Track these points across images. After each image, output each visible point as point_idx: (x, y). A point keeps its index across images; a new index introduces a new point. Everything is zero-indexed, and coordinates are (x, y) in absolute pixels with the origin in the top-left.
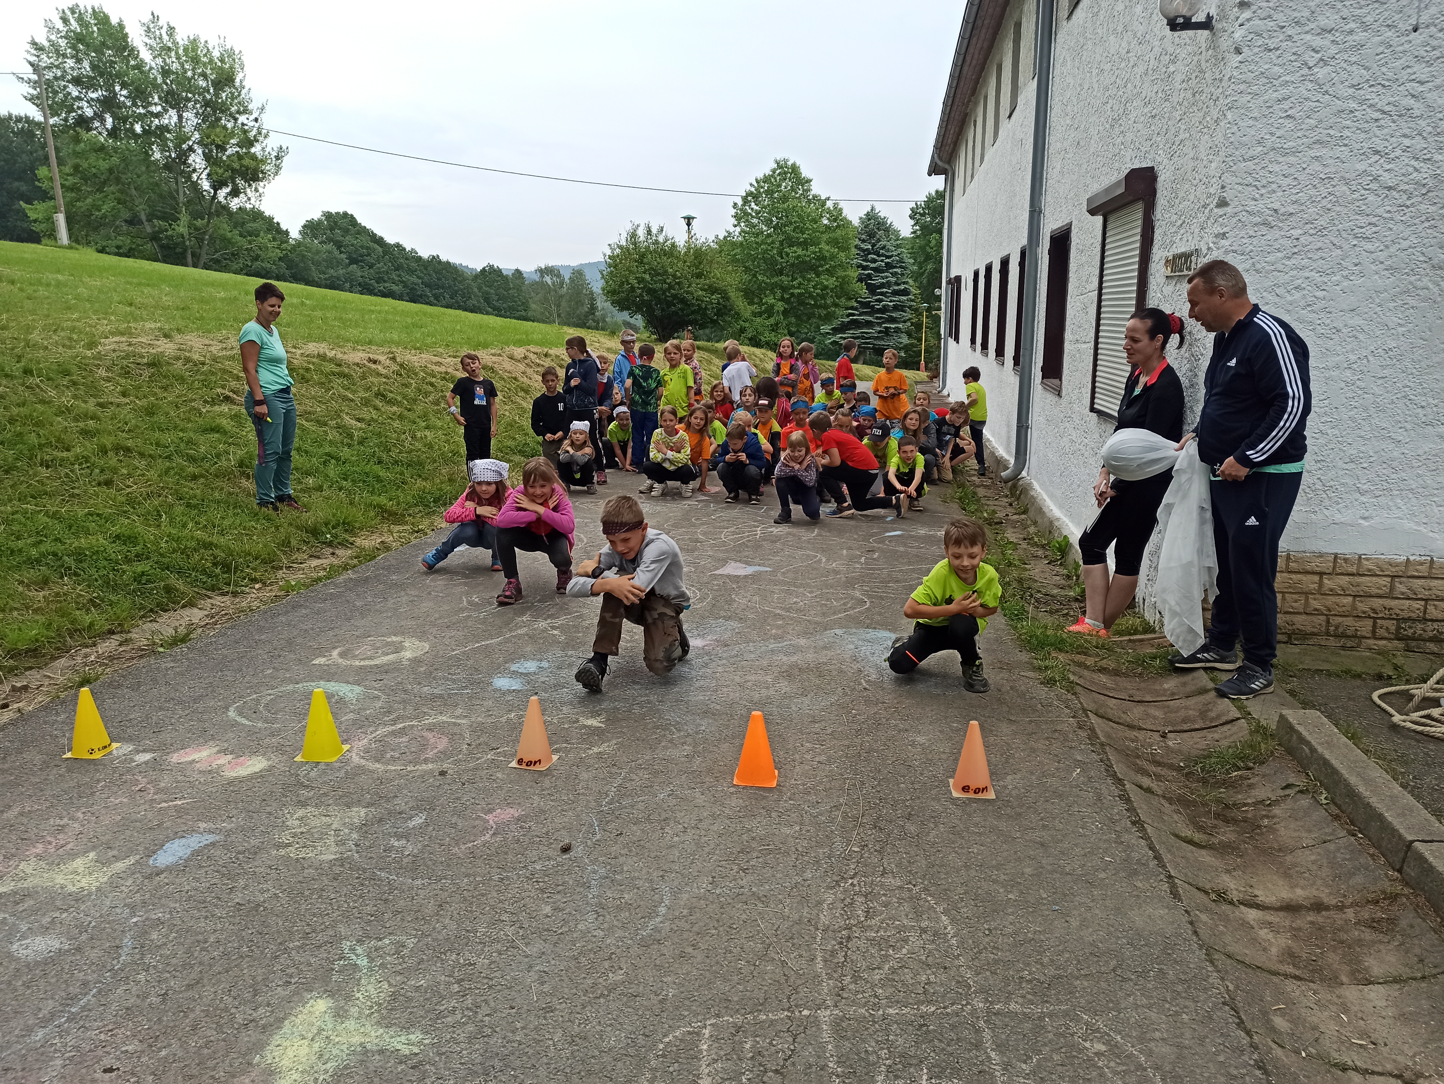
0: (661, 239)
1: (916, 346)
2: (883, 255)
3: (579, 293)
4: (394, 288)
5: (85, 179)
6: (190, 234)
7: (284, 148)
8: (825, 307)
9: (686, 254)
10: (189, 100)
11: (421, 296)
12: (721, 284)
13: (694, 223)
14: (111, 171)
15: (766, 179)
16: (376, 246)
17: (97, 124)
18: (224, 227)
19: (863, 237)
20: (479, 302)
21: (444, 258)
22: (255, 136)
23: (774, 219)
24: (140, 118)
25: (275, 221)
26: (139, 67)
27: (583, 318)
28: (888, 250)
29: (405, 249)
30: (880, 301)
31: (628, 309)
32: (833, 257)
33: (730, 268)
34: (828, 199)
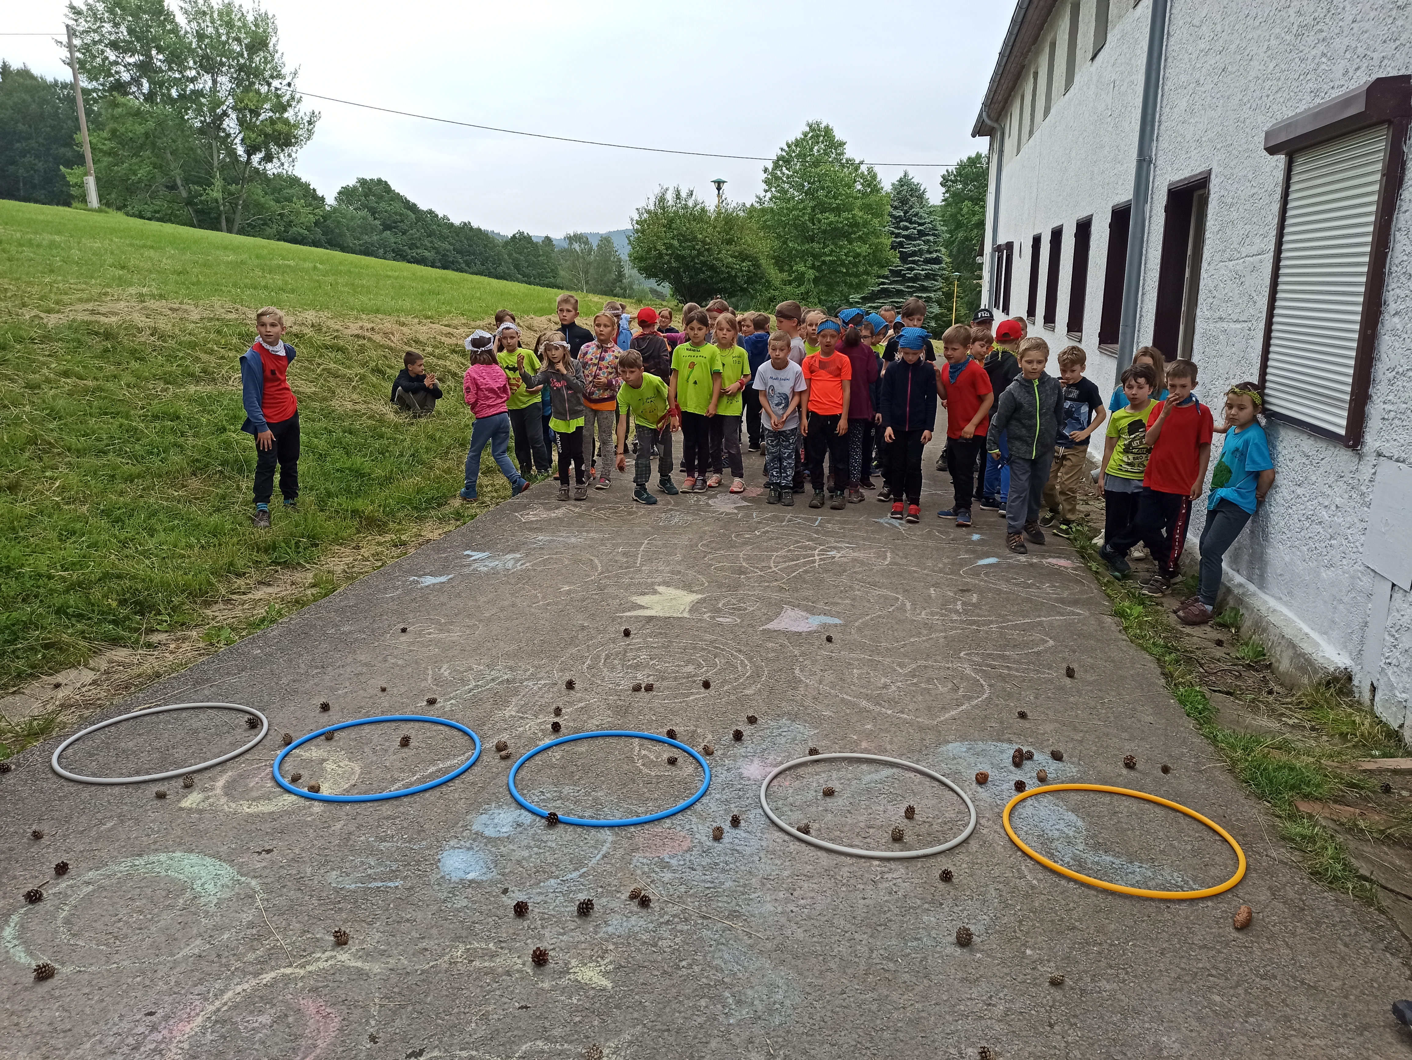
0: (690, 204)
1: (946, 316)
2: (915, 223)
3: (607, 260)
4: (427, 254)
5: (122, 144)
6: (224, 199)
7: (316, 113)
8: (856, 275)
9: (716, 219)
10: (222, 64)
11: (453, 262)
12: (752, 251)
13: (724, 187)
14: (147, 135)
15: (797, 143)
16: (409, 213)
17: (134, 89)
18: (258, 190)
19: (896, 203)
20: (509, 268)
21: (475, 225)
22: (288, 101)
23: (806, 184)
24: (176, 82)
25: (311, 187)
26: (175, 31)
27: (610, 285)
28: (921, 218)
29: (437, 216)
30: (911, 269)
31: (655, 276)
32: (866, 224)
33: (762, 234)
34: (862, 163)
